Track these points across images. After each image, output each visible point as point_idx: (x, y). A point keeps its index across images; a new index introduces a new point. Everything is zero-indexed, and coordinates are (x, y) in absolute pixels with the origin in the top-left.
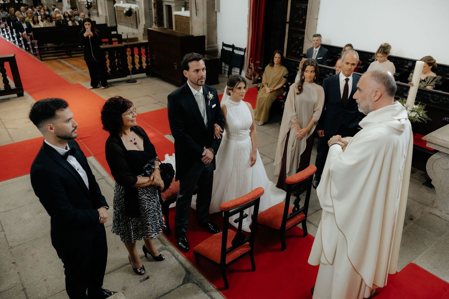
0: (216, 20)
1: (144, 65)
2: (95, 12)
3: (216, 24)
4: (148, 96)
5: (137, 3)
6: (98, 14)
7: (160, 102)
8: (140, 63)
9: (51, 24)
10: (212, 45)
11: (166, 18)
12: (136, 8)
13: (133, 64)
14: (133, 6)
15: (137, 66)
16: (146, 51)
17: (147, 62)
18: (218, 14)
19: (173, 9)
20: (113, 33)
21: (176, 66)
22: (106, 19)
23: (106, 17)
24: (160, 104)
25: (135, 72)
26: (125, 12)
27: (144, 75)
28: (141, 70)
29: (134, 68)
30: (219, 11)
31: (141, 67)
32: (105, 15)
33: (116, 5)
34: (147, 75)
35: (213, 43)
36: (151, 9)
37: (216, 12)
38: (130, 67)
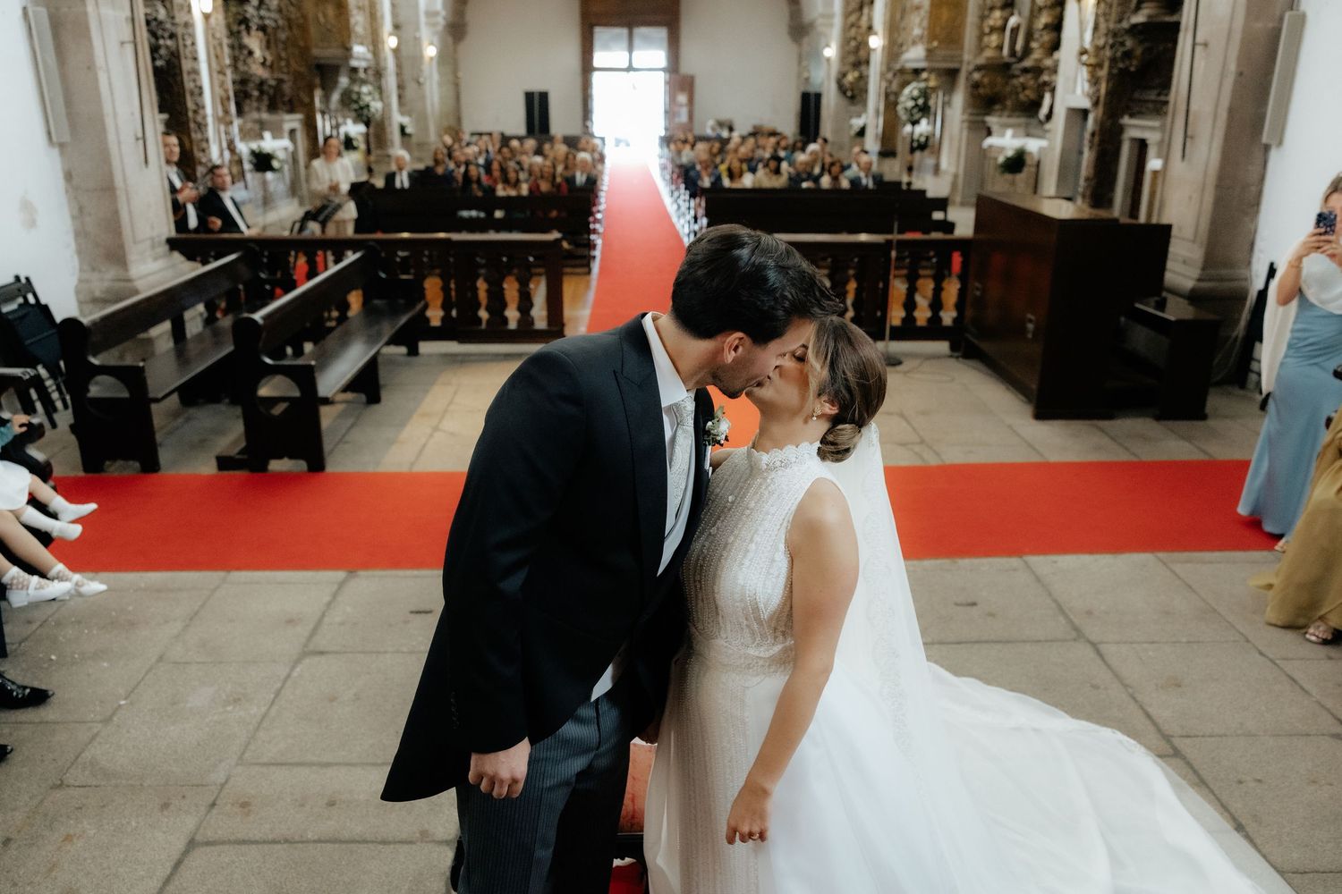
0: (1262, 179)
1: (948, 317)
2: (930, 161)
3: (1260, 194)
4: (902, 415)
5: (1048, 135)
6: (937, 170)
7: (922, 442)
8: (936, 305)
9: (774, 177)
10: (1224, 272)
11: (1126, 184)
12: (1041, 150)
13: (910, 305)
14: (1033, 145)
15: (922, 315)
16: (965, 265)
17: (960, 306)
18: (1274, 155)
19: (1152, 151)
20: (938, 215)
21: (1030, 326)
22: (954, 185)
23: (956, 176)
24: (917, 449)
25: (908, 331)
26: (1001, 159)
27: (943, 347)
28: (933, 331)
29: (909, 319)
30: (1280, 143)
31: (935, 320)
32: (952, 170)
33: (989, 141)
34: (954, 348)
35: (1229, 264)
36: (1081, 153)
37: (1267, 148)
38: (896, 315)
